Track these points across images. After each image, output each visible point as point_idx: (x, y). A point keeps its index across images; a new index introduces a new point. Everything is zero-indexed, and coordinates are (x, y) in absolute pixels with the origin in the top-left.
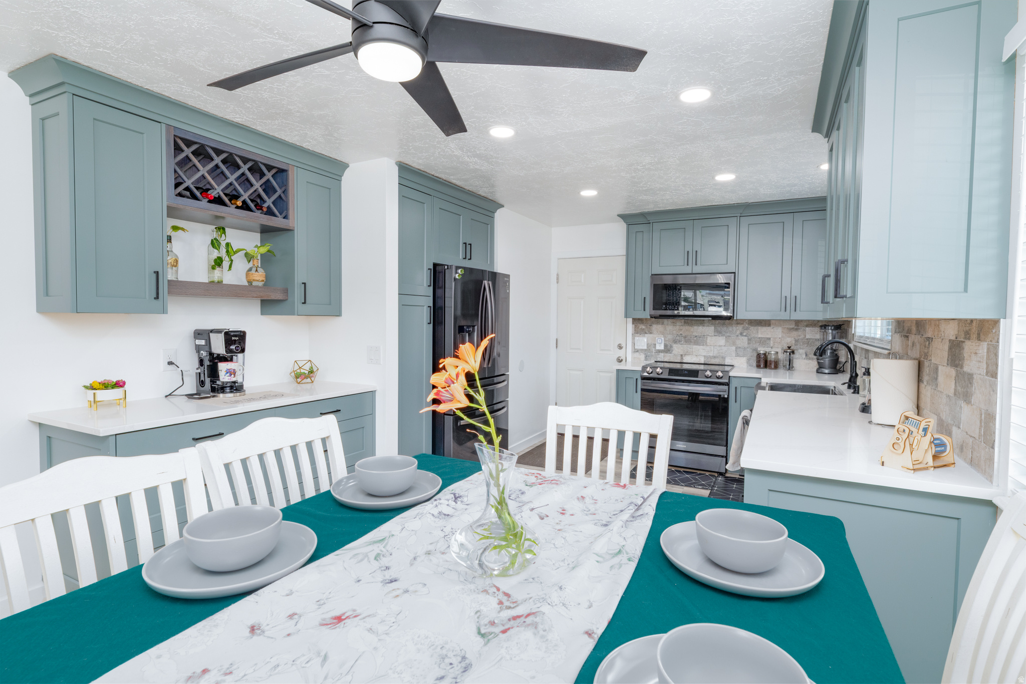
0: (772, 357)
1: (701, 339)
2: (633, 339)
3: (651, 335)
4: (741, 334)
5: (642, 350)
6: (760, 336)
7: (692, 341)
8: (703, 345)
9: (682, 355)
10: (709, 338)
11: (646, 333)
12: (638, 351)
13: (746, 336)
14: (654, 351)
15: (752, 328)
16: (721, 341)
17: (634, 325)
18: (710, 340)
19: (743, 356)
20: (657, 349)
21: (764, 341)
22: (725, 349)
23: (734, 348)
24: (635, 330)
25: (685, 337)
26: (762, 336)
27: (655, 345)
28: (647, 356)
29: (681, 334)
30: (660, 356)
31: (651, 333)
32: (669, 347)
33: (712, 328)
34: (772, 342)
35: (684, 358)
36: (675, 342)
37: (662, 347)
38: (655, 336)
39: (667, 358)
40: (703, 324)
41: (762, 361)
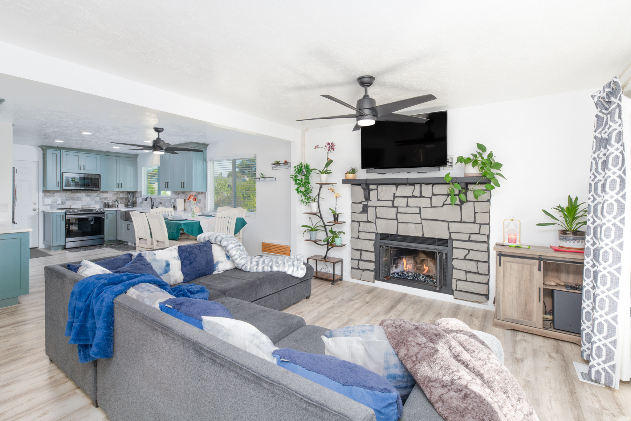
0: (111, 204)
2: (43, 199)
4: (97, 196)
5: (49, 205)
6: (104, 196)
7: (75, 199)
8: (81, 201)
9: (70, 206)
10: (83, 198)
11: (51, 197)
12: (46, 205)
14: (55, 204)
15: (101, 194)
16: (89, 199)
17: (43, 194)
18: (83, 199)
19: (98, 204)
21: (105, 198)
22: (90, 202)
23: (94, 201)
24: (44, 196)
25: (72, 198)
27: (56, 202)
28: (51, 207)
29: (70, 197)
30: (58, 206)
31: (53, 197)
32: (64, 202)
33: (84, 194)
34: (108, 199)
36: (67, 200)
37: (60, 202)
38: (56, 198)
39: (63, 207)
40: (80, 193)
41: (107, 205)
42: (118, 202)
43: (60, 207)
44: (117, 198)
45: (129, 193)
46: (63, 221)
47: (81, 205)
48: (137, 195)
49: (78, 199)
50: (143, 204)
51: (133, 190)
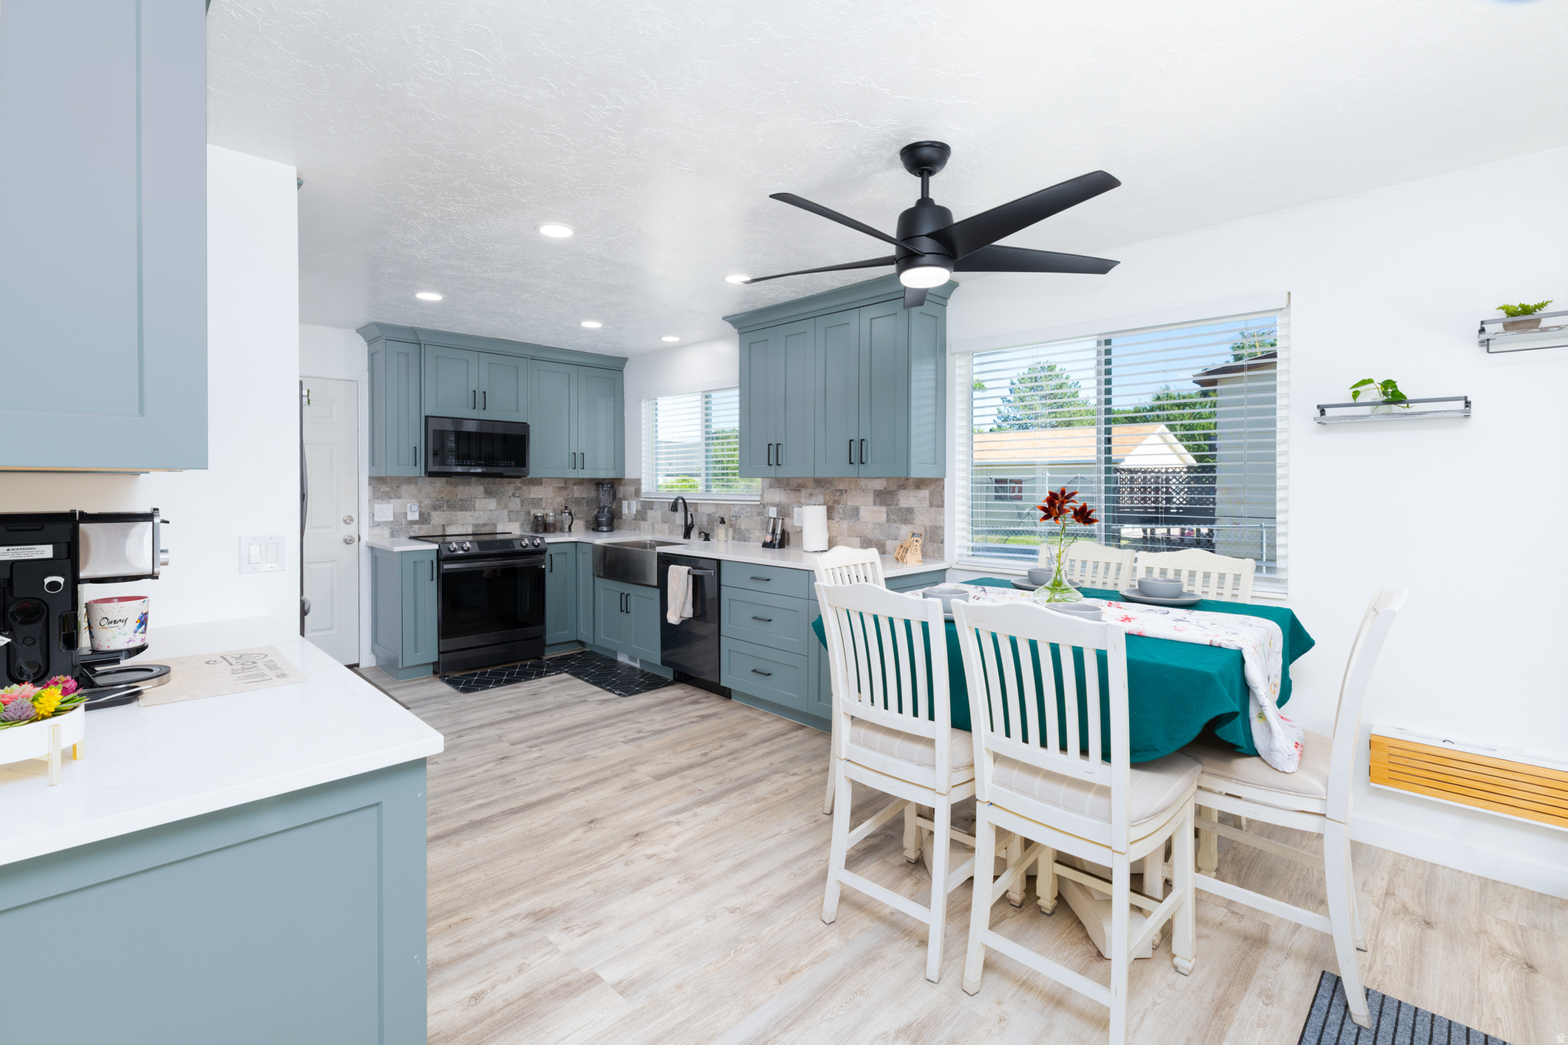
0: (550, 519)
1: (468, 502)
2: (371, 506)
3: (399, 501)
4: (514, 495)
5: (386, 522)
6: (532, 496)
7: (457, 506)
8: (471, 510)
9: (444, 526)
10: (478, 501)
11: (391, 498)
12: (379, 525)
13: (518, 497)
14: (404, 523)
15: (524, 488)
16: (492, 503)
17: (371, 487)
18: (479, 503)
19: (516, 521)
20: (409, 519)
21: (536, 503)
22: (496, 513)
23: (506, 512)
24: (374, 494)
25: (448, 501)
26: (535, 497)
27: (406, 514)
28: (393, 530)
29: (442, 498)
30: (413, 529)
31: (398, 498)
32: (426, 516)
33: (481, 489)
34: (544, 503)
35: (447, 529)
36: (435, 508)
37: (416, 517)
38: (405, 500)
39: (424, 530)
40: (469, 483)
41: (543, 526)
42: (570, 514)
43: (417, 530)
44: (566, 500)
45: (599, 483)
46: (432, 579)
47: (474, 525)
48: (622, 491)
49: (465, 506)
50: (644, 519)
51: (611, 475)
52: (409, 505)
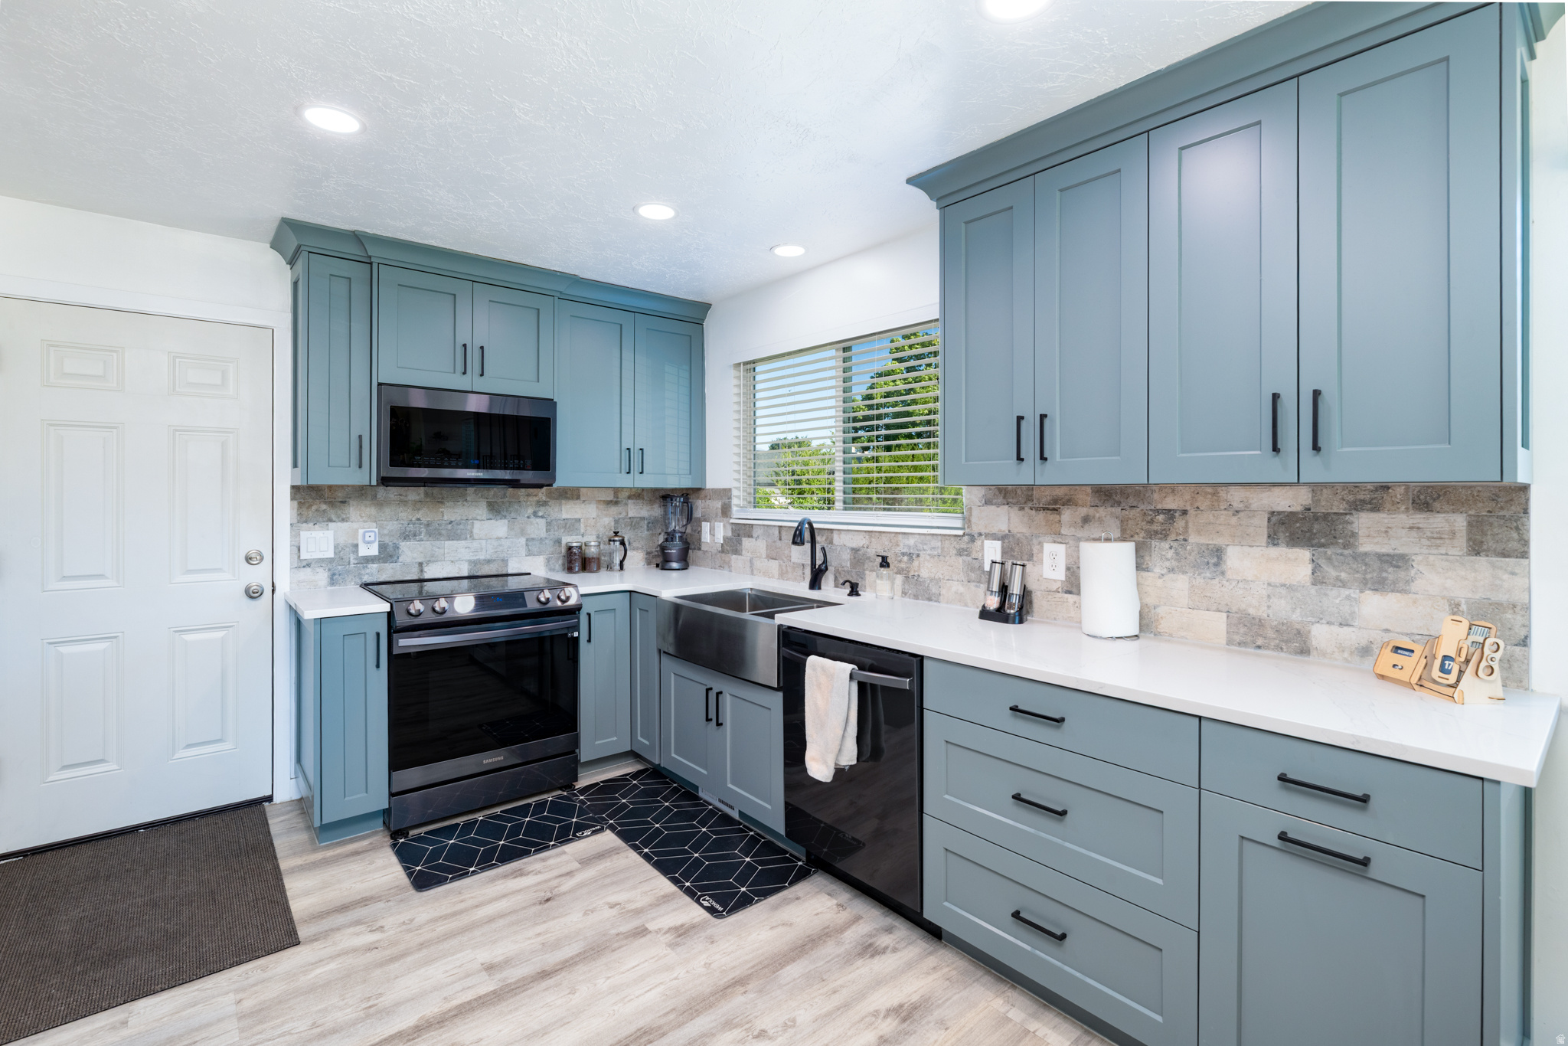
0: (592, 551)
1: (461, 527)
2: (295, 534)
3: (345, 525)
4: (535, 514)
5: (321, 561)
6: (565, 516)
7: (443, 532)
8: (466, 539)
9: (421, 564)
10: (477, 524)
11: (331, 520)
12: (309, 565)
13: (542, 517)
14: (352, 561)
15: (552, 502)
16: (499, 527)
17: (295, 503)
18: (478, 528)
19: (540, 553)
20: (360, 555)
21: (571, 525)
22: (506, 543)
23: (523, 541)
24: (300, 515)
25: (428, 525)
26: (568, 517)
27: (356, 546)
28: (334, 574)
29: (418, 519)
30: (368, 571)
31: (343, 520)
32: (390, 549)
33: (483, 505)
34: (582, 526)
35: (425, 569)
36: (406, 536)
37: (374, 551)
38: (355, 525)
39: (388, 572)
40: (464, 497)
41: (579, 561)
42: (622, 543)
43: (374, 573)
44: (617, 522)
45: (665, 497)
46: (378, 666)
47: (470, 562)
48: (700, 507)
49: (455, 533)
50: (737, 552)
51: (686, 483)
52: (361, 531)
